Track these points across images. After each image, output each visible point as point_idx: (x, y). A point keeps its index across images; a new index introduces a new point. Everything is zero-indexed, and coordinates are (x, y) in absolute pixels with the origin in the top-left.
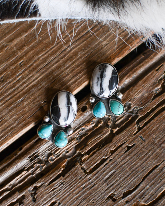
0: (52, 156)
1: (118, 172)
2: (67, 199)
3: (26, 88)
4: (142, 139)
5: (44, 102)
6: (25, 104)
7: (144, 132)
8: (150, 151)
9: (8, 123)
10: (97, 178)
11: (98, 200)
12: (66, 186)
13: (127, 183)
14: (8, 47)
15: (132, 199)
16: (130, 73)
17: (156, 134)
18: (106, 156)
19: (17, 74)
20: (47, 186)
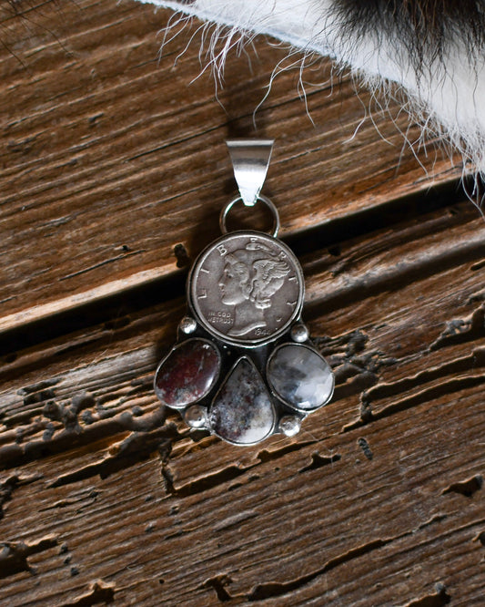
0: (90, 409)
1: (264, 521)
2: (91, 545)
3: (85, 194)
4: (364, 449)
5: (121, 247)
6: (68, 236)
7: (377, 431)
8: (376, 492)
9: (1, 274)
10: (196, 517)
11: (177, 580)
12: (100, 508)
13: (277, 560)
14: (75, 61)
16: (396, 250)
17: (409, 450)
18: (244, 462)
19: (75, 146)
20: (49, 488)
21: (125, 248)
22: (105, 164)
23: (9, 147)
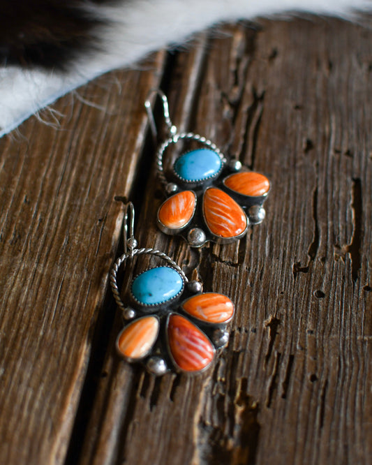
1: (276, 234)
3: (60, 223)
5: (98, 222)
6: (76, 242)
9: (74, 281)
10: (257, 261)
11: (285, 286)
13: (300, 238)
15: (326, 250)
19: (33, 216)
21: (100, 220)
22: (51, 207)
23: (11, 244)
